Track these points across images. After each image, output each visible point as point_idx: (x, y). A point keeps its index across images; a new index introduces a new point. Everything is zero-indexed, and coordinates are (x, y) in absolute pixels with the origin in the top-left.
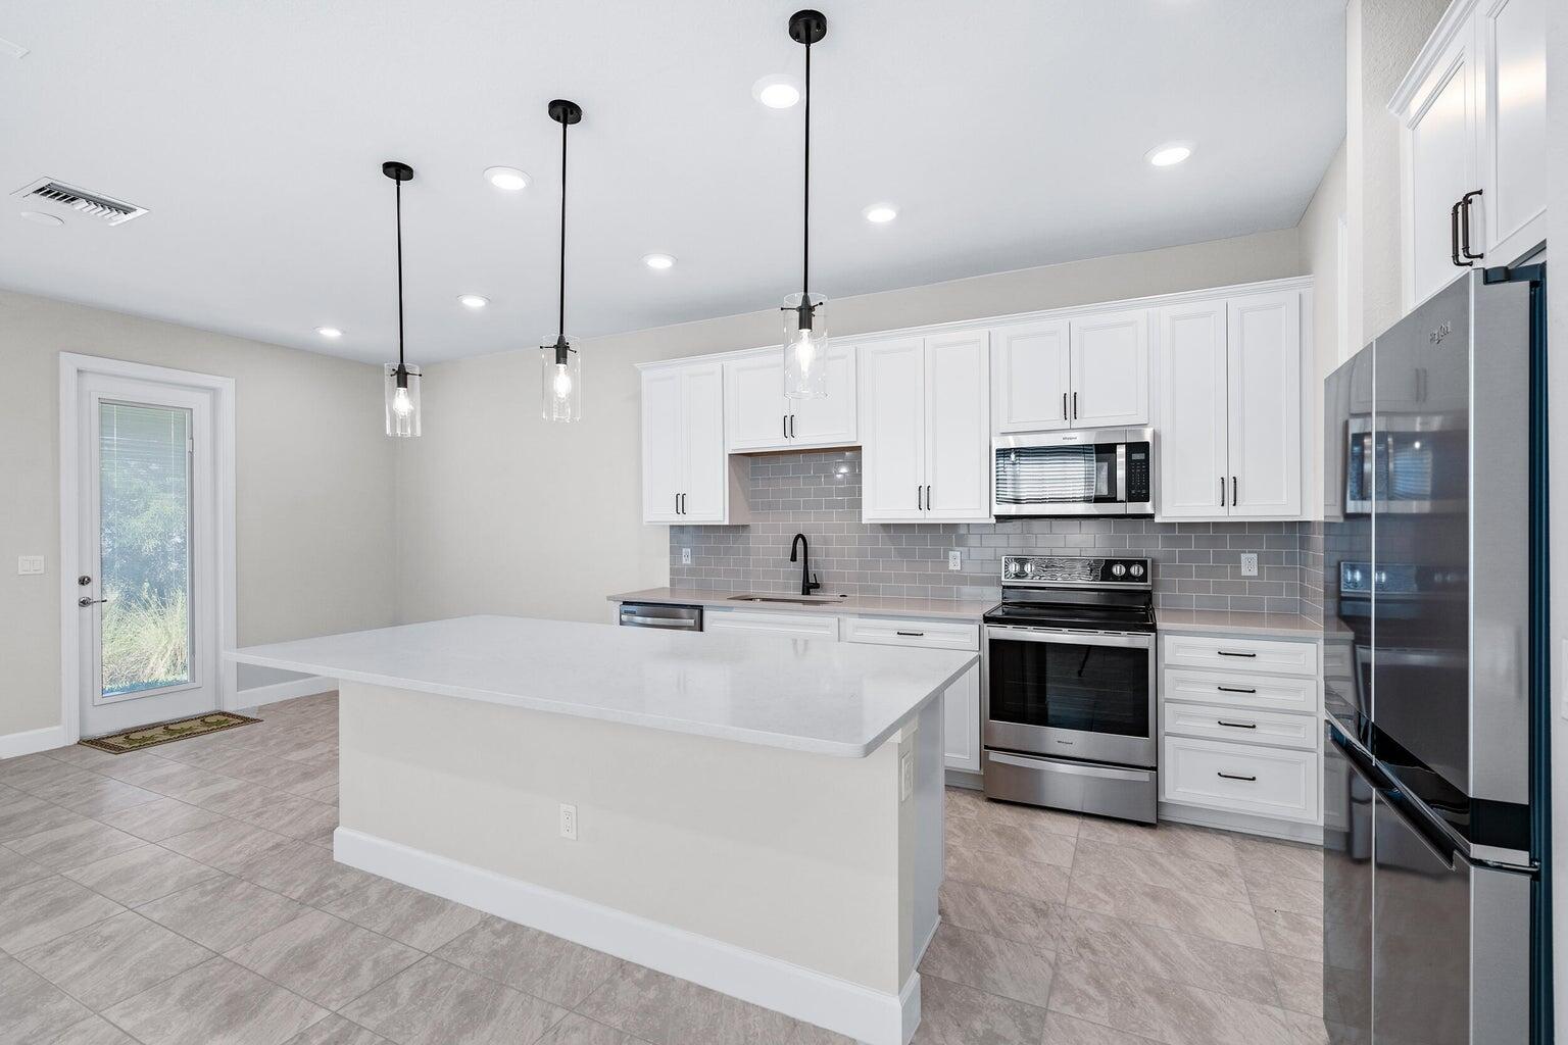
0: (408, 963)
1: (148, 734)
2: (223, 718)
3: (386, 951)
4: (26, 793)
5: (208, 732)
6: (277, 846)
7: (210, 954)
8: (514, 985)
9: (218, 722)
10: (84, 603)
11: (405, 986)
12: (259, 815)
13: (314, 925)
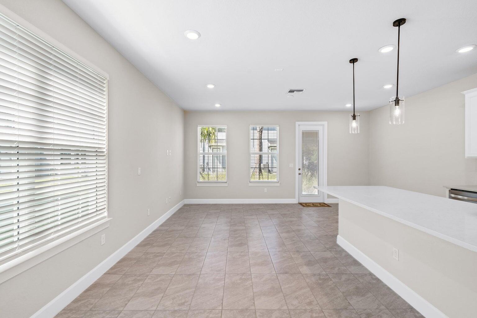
0: (346, 273)
1: (310, 204)
2: (324, 204)
3: (342, 268)
4: (289, 211)
5: (320, 207)
6: (326, 235)
7: (308, 251)
8: (372, 293)
9: (323, 205)
10: (300, 174)
11: (344, 277)
12: (325, 227)
13: (328, 255)
